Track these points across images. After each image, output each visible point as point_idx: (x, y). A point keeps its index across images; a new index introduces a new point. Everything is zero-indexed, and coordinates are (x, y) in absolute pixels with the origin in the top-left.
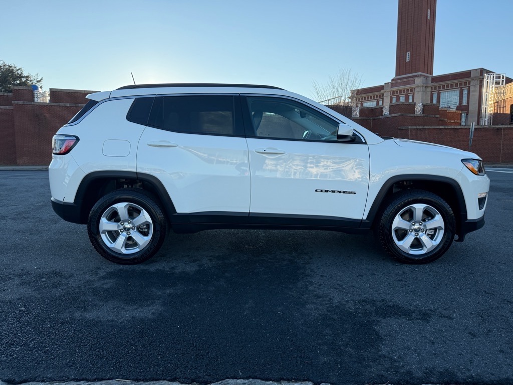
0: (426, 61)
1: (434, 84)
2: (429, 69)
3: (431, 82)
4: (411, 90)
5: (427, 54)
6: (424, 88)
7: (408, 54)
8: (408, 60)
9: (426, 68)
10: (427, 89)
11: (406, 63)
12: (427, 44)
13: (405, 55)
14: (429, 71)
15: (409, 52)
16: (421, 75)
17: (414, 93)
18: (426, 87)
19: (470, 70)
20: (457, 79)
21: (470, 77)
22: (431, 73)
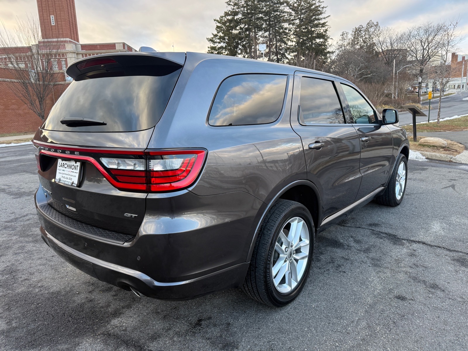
0: (72, 28)
1: (84, 51)
2: (76, 37)
3: (81, 49)
4: (63, 55)
5: (71, 21)
6: (75, 54)
7: (52, 17)
8: (53, 23)
9: (72, 35)
10: (79, 56)
11: (52, 26)
12: (70, 11)
13: (49, 18)
14: (76, 39)
15: (53, 16)
16: (70, 42)
17: (66, 58)
18: (77, 54)
19: (115, 43)
20: (105, 49)
21: (115, 49)
22: (78, 41)
